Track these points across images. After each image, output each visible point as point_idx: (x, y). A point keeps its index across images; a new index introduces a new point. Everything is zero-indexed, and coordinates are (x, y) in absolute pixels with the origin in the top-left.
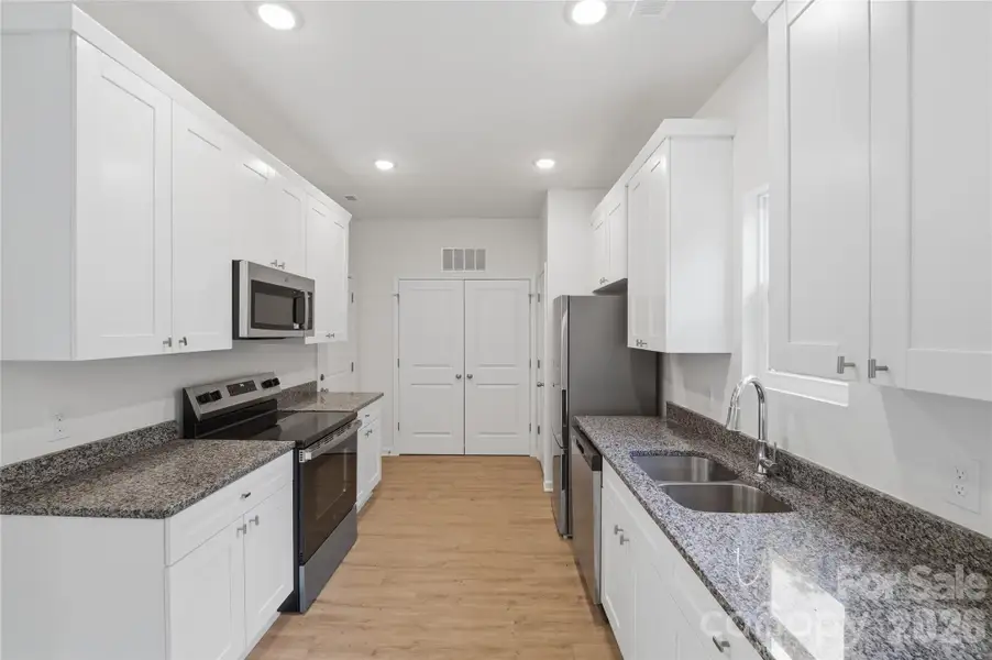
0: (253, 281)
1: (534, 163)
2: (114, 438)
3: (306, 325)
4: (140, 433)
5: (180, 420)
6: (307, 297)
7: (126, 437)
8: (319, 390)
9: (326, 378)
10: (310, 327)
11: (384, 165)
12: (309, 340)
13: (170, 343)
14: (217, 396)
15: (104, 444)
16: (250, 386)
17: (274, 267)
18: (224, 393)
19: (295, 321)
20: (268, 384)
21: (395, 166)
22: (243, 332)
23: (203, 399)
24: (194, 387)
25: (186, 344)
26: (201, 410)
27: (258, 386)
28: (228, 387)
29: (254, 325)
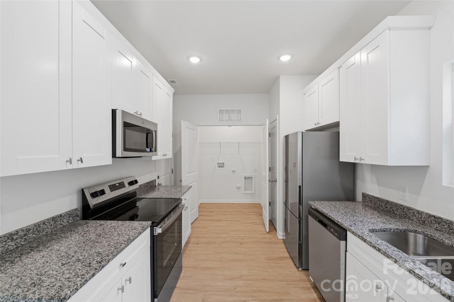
0: (124, 122)
1: (279, 58)
2: (35, 225)
3: (153, 149)
4: (53, 219)
5: (80, 209)
6: (154, 133)
7: (44, 223)
8: (157, 184)
9: (160, 178)
10: (156, 151)
11: (195, 60)
12: (154, 158)
13: (70, 161)
14: (102, 192)
15: (27, 230)
16: (122, 185)
17: (136, 114)
18: (107, 190)
19: (147, 147)
20: (131, 183)
21: (201, 60)
22: (119, 154)
23: (94, 195)
24: (89, 188)
25: (82, 162)
26: (93, 202)
27: (126, 185)
28: (109, 186)
29: (125, 149)
